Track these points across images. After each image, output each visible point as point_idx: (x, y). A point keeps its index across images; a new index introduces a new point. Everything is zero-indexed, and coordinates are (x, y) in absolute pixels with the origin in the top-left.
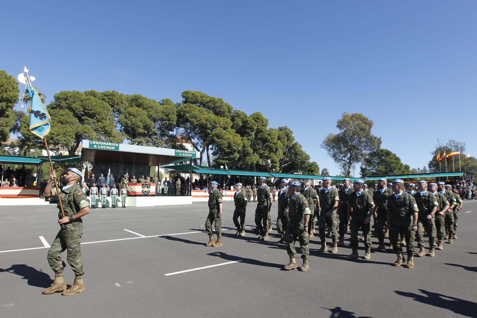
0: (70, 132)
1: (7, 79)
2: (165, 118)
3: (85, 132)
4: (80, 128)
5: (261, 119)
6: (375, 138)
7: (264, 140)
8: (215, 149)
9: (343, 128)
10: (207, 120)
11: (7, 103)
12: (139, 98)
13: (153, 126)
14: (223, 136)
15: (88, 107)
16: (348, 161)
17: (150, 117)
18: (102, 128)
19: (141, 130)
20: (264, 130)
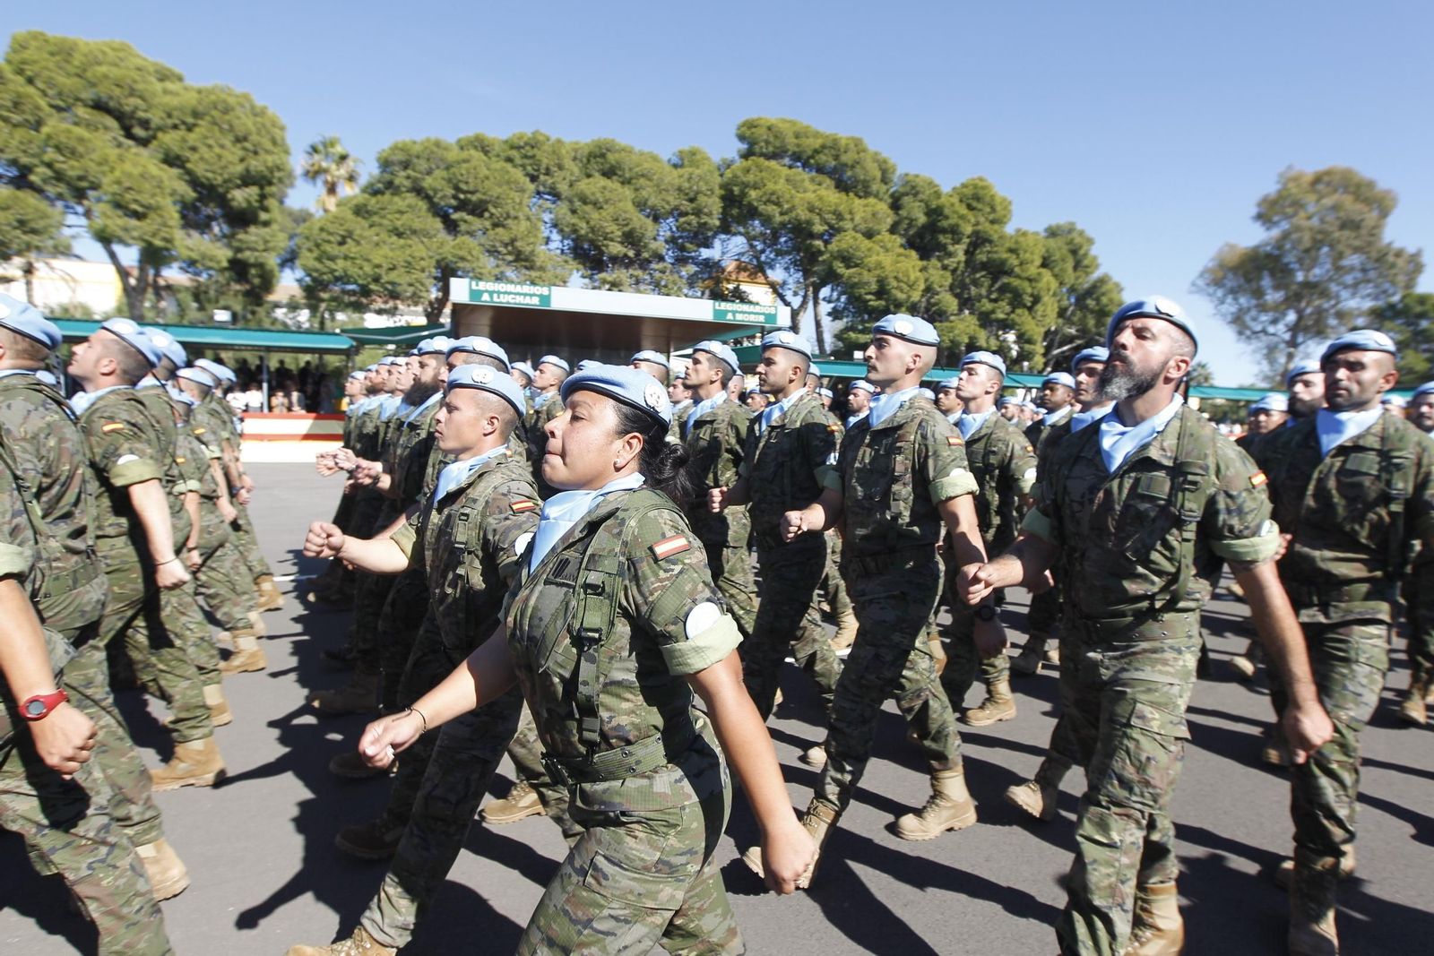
0: (422, 259)
1: (256, 115)
2: (687, 206)
3: (463, 259)
4: (448, 245)
5: (988, 199)
6: (1399, 254)
7: (997, 270)
8: (838, 299)
9: (1276, 224)
10: (811, 210)
11: (262, 188)
12: (608, 150)
13: (650, 234)
14: (861, 259)
15: (467, 183)
16: (1287, 336)
17: (641, 205)
18: (506, 245)
19: (616, 248)
20: (995, 237)
